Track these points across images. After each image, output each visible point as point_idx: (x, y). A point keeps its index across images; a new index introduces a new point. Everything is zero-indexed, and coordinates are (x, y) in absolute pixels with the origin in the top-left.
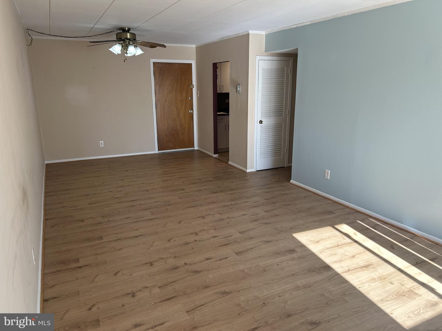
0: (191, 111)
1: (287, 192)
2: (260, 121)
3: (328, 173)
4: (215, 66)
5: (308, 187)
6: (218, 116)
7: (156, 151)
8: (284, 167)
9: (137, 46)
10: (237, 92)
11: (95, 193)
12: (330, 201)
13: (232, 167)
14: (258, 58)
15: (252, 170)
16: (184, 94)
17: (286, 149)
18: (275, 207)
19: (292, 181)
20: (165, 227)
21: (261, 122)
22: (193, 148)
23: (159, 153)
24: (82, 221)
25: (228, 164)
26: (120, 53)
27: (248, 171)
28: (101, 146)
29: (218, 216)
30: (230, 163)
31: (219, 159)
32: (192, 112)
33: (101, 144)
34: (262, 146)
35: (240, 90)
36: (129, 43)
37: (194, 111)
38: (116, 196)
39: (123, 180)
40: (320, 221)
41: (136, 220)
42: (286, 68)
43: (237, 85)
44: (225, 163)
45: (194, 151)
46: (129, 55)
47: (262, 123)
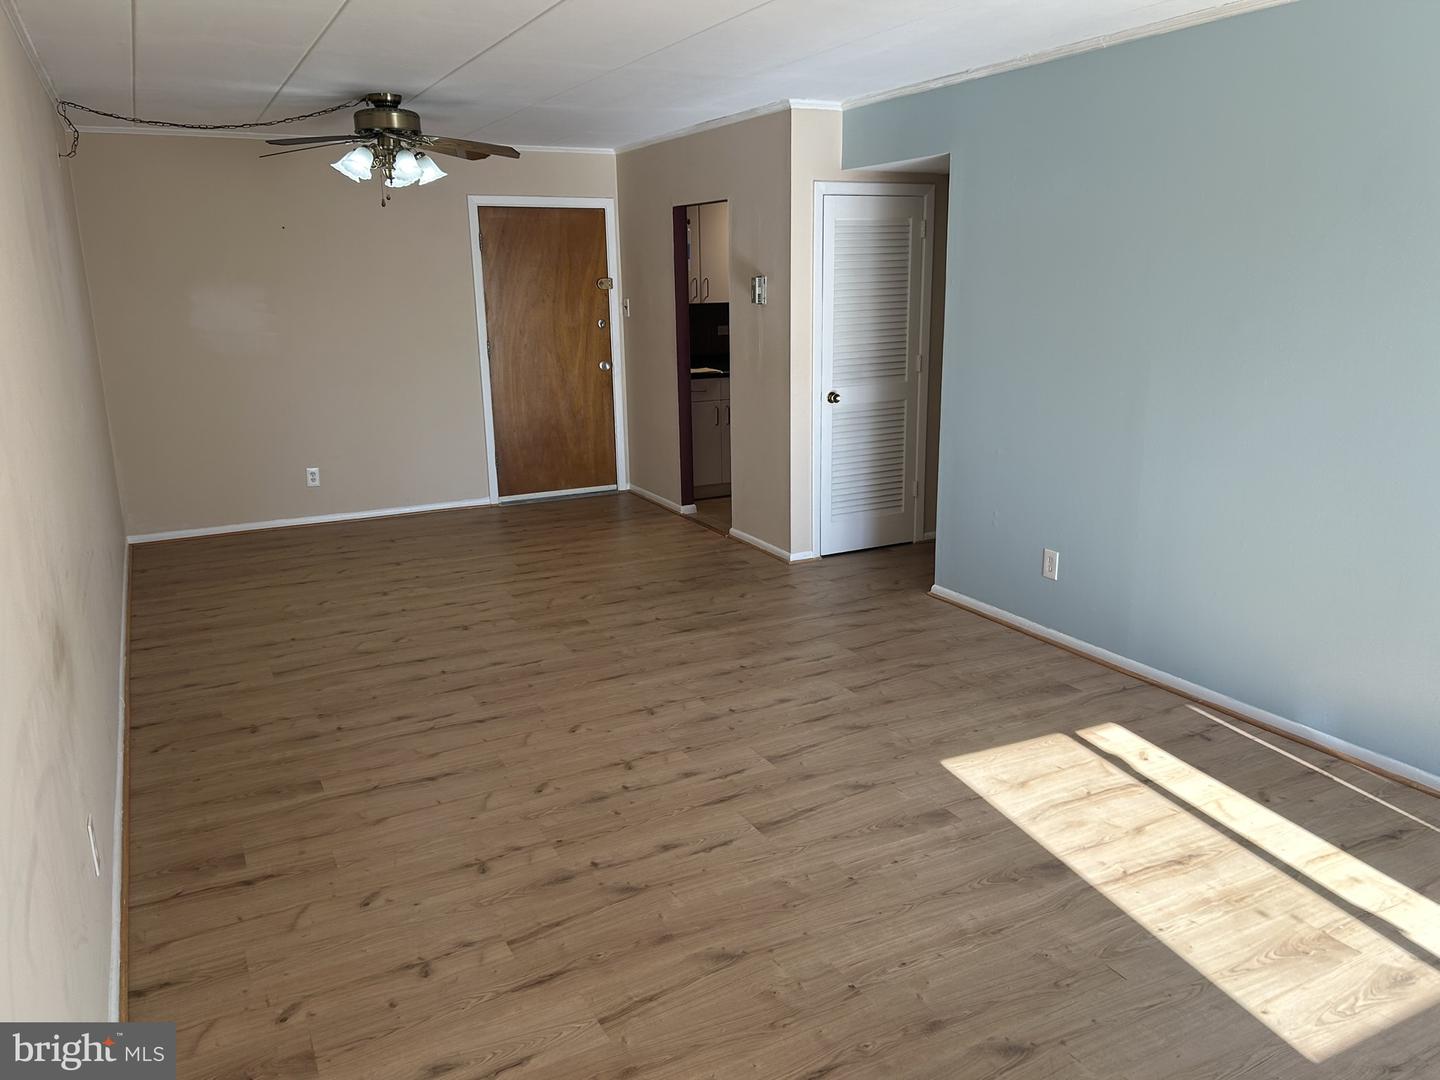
0: (604, 366)
1: (922, 624)
2: (832, 394)
3: (1052, 560)
4: (681, 216)
5: (988, 607)
6: (692, 381)
7: (493, 498)
8: (911, 543)
9: (423, 155)
10: (754, 301)
11: (293, 639)
12: (1060, 653)
13: (740, 546)
14: (821, 187)
15: (807, 553)
16: (582, 310)
17: (915, 484)
18: (882, 672)
19: (936, 588)
20: (525, 744)
21: (833, 397)
22: (613, 487)
23: (503, 503)
24: (254, 730)
25: (731, 537)
26: (368, 176)
27: (794, 557)
28: (310, 483)
29: (697, 708)
30: (733, 531)
31: (698, 522)
32: (608, 367)
33: (310, 477)
34: (837, 474)
35: (765, 295)
36: (397, 143)
37: (614, 363)
38: (361, 648)
39: (385, 594)
40: (1029, 716)
41: (431, 724)
42: (911, 220)
43: (754, 279)
44: (721, 532)
45: (616, 494)
46: (397, 183)
47: (837, 401)
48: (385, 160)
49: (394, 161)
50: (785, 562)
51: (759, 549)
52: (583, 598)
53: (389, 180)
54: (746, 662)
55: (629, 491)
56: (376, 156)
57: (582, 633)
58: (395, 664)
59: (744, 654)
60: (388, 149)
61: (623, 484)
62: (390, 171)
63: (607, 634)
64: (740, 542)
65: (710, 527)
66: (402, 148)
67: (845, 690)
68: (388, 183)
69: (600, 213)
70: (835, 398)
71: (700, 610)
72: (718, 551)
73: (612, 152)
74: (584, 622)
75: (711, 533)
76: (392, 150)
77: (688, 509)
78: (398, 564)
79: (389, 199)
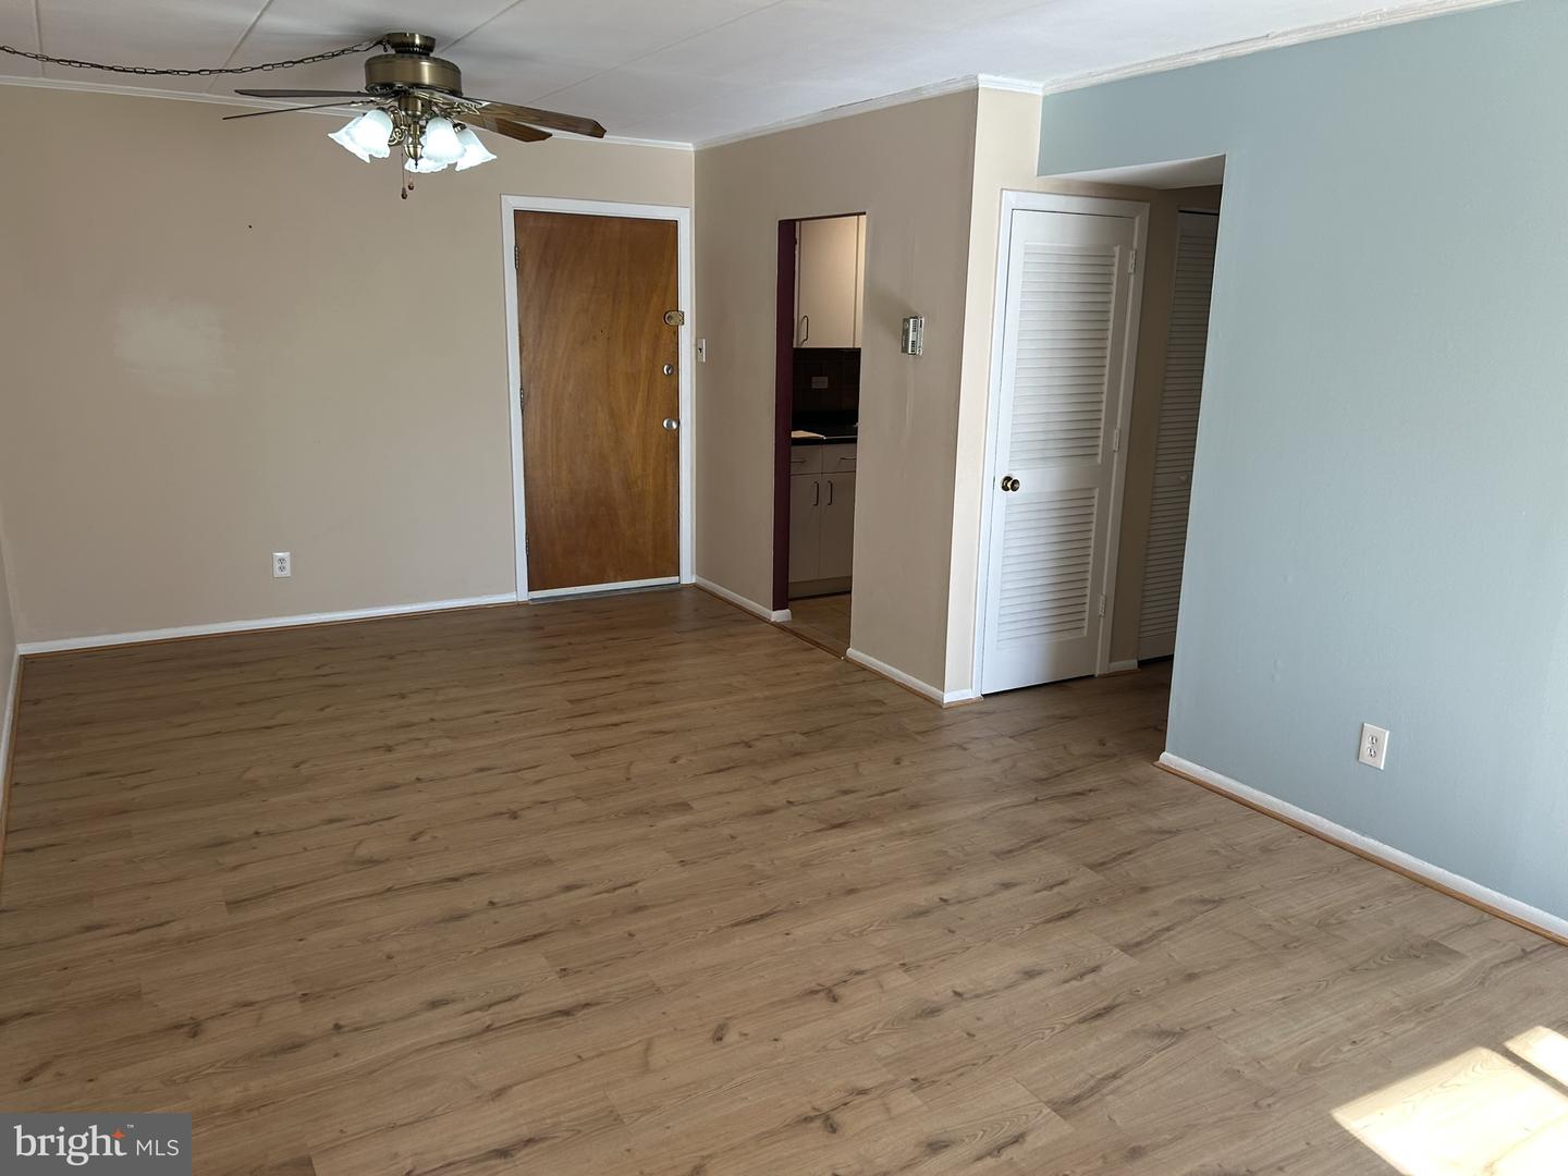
0: (669, 425)
2: (1008, 479)
4: (788, 233)
6: (793, 448)
7: (521, 593)
8: (1092, 676)
9: (463, 127)
10: (905, 350)
14: (1010, 198)
15: (965, 691)
16: (644, 352)
17: (1102, 598)
19: (1167, 758)
21: (1010, 484)
22: (674, 579)
23: (532, 600)
27: (949, 697)
28: (278, 573)
30: (851, 652)
31: (793, 632)
32: (675, 426)
33: (277, 565)
34: (1009, 586)
35: (920, 343)
36: (428, 104)
37: (682, 422)
42: (1117, 250)
43: (906, 321)
45: (677, 589)
46: (425, 166)
47: (1014, 489)
48: (409, 130)
49: (423, 133)
50: (936, 704)
51: (893, 681)
52: (674, 761)
53: (411, 162)
54: (947, 889)
55: (694, 585)
56: (396, 126)
57: (685, 829)
58: (416, 886)
59: (939, 875)
60: (414, 116)
61: (688, 575)
62: (415, 148)
63: (726, 831)
64: (863, 668)
65: (818, 645)
66: (434, 115)
67: (1116, 951)
68: (410, 165)
69: (670, 228)
70: (1012, 485)
71: (846, 786)
72: (838, 682)
73: (689, 147)
74: (684, 807)
75: (820, 654)
76: (420, 118)
77: (779, 616)
78: (403, 697)
79: (411, 188)
